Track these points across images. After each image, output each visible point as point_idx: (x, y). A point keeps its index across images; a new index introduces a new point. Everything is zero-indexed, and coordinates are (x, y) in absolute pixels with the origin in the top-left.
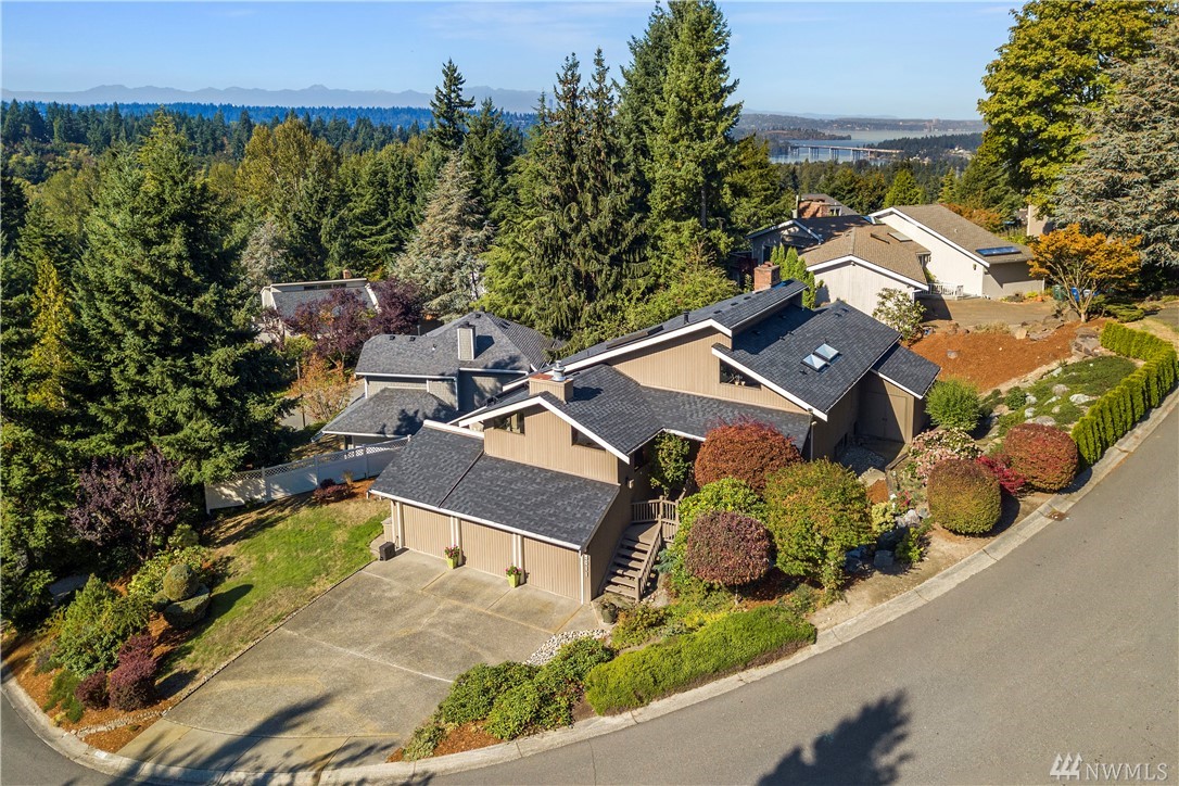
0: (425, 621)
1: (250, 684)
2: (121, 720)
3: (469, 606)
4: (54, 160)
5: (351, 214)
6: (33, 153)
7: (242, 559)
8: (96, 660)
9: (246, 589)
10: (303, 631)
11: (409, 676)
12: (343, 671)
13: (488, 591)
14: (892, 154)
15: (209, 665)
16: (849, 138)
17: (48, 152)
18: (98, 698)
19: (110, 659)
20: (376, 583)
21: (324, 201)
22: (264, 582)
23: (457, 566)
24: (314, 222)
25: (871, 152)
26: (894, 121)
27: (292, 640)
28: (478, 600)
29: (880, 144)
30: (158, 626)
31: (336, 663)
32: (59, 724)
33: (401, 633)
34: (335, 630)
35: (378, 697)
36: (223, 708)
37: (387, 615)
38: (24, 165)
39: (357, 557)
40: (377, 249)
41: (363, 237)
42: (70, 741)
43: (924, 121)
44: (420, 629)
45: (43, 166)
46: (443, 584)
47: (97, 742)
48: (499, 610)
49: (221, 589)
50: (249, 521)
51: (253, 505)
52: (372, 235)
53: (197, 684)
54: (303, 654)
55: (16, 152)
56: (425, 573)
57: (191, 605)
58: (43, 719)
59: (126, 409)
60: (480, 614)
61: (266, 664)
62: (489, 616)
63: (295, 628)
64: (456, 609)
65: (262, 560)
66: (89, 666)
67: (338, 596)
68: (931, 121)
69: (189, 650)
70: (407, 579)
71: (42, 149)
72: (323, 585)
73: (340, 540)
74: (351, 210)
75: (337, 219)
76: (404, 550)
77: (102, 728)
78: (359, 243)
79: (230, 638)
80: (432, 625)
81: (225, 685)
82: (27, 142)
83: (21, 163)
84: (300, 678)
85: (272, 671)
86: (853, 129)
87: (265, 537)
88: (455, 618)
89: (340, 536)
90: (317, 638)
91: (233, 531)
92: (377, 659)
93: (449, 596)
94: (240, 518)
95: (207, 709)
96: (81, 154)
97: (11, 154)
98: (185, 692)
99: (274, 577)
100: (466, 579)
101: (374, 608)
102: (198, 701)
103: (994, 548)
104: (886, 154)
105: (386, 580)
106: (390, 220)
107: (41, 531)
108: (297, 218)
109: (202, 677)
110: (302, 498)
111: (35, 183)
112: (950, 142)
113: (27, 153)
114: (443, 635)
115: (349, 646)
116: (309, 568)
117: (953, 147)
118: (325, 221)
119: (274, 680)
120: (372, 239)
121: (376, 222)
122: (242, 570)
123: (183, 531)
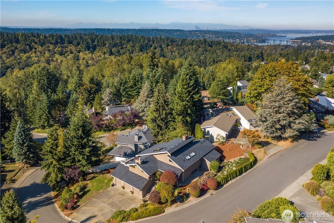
0: (115, 199)
1: (88, 208)
2: (69, 212)
3: (123, 197)
4: (65, 50)
5: (127, 86)
6: (60, 48)
7: (90, 184)
8: (66, 201)
9: (89, 190)
10: (97, 199)
11: (110, 209)
12: (101, 207)
13: (127, 194)
14: (298, 42)
15: (82, 204)
16: (286, 36)
17: (64, 47)
18: (66, 208)
19: (68, 201)
20: (110, 191)
21: (122, 83)
22: (92, 189)
23: (123, 189)
24: (119, 88)
25: (292, 41)
26: (301, 30)
27: (95, 201)
28: (125, 196)
29: (295, 39)
30: (76, 196)
31: (100, 206)
32: (61, 211)
33: (111, 201)
34: (102, 200)
35: (104, 213)
36: (83, 212)
37: (110, 198)
38: (58, 51)
39: (108, 185)
40: (133, 94)
41: (131, 91)
42: (62, 214)
43: (311, 30)
44: (114, 201)
45: (63, 51)
46: (120, 192)
47: (66, 215)
48: (128, 198)
49: (86, 190)
50: (92, 176)
51: (93, 173)
52: (132, 91)
53: (80, 207)
54: (96, 204)
55: (56, 47)
56: (118, 190)
57: (80, 194)
58: (59, 210)
59: (72, 158)
60: (124, 199)
61: (90, 205)
62: (126, 199)
63: (95, 199)
64: (121, 198)
65: (93, 185)
66: (65, 202)
67: (103, 193)
68: (313, 30)
69: (80, 201)
70: (115, 191)
71: (62, 46)
72: (101, 191)
73: (106, 182)
74: (128, 85)
75: (124, 87)
76: (116, 185)
77: (67, 213)
78: (129, 93)
79: (86, 199)
80: (116, 200)
81: (84, 208)
82: (59, 44)
83: (58, 50)
84: (94, 208)
85: (91, 206)
86: (287, 33)
87: (94, 180)
88: (120, 199)
89: (106, 181)
90: (98, 201)
91: (89, 178)
92: (106, 206)
93: (120, 195)
94: (91, 175)
95: (81, 212)
96: (71, 48)
97: (55, 48)
98: (78, 208)
99: (94, 188)
100: (124, 192)
101: (108, 196)
102: (80, 210)
103: (198, 200)
104: (297, 42)
105: (111, 191)
106: (136, 87)
107: (59, 178)
108: (115, 87)
109: (81, 206)
110: (102, 172)
111: (61, 56)
112: (318, 38)
113: (59, 48)
114: (117, 202)
115: (103, 203)
116: (100, 187)
117: (319, 39)
118: (122, 88)
119: (91, 208)
120: (132, 92)
121: (134, 88)
122: (89, 186)
123: (81, 178)
